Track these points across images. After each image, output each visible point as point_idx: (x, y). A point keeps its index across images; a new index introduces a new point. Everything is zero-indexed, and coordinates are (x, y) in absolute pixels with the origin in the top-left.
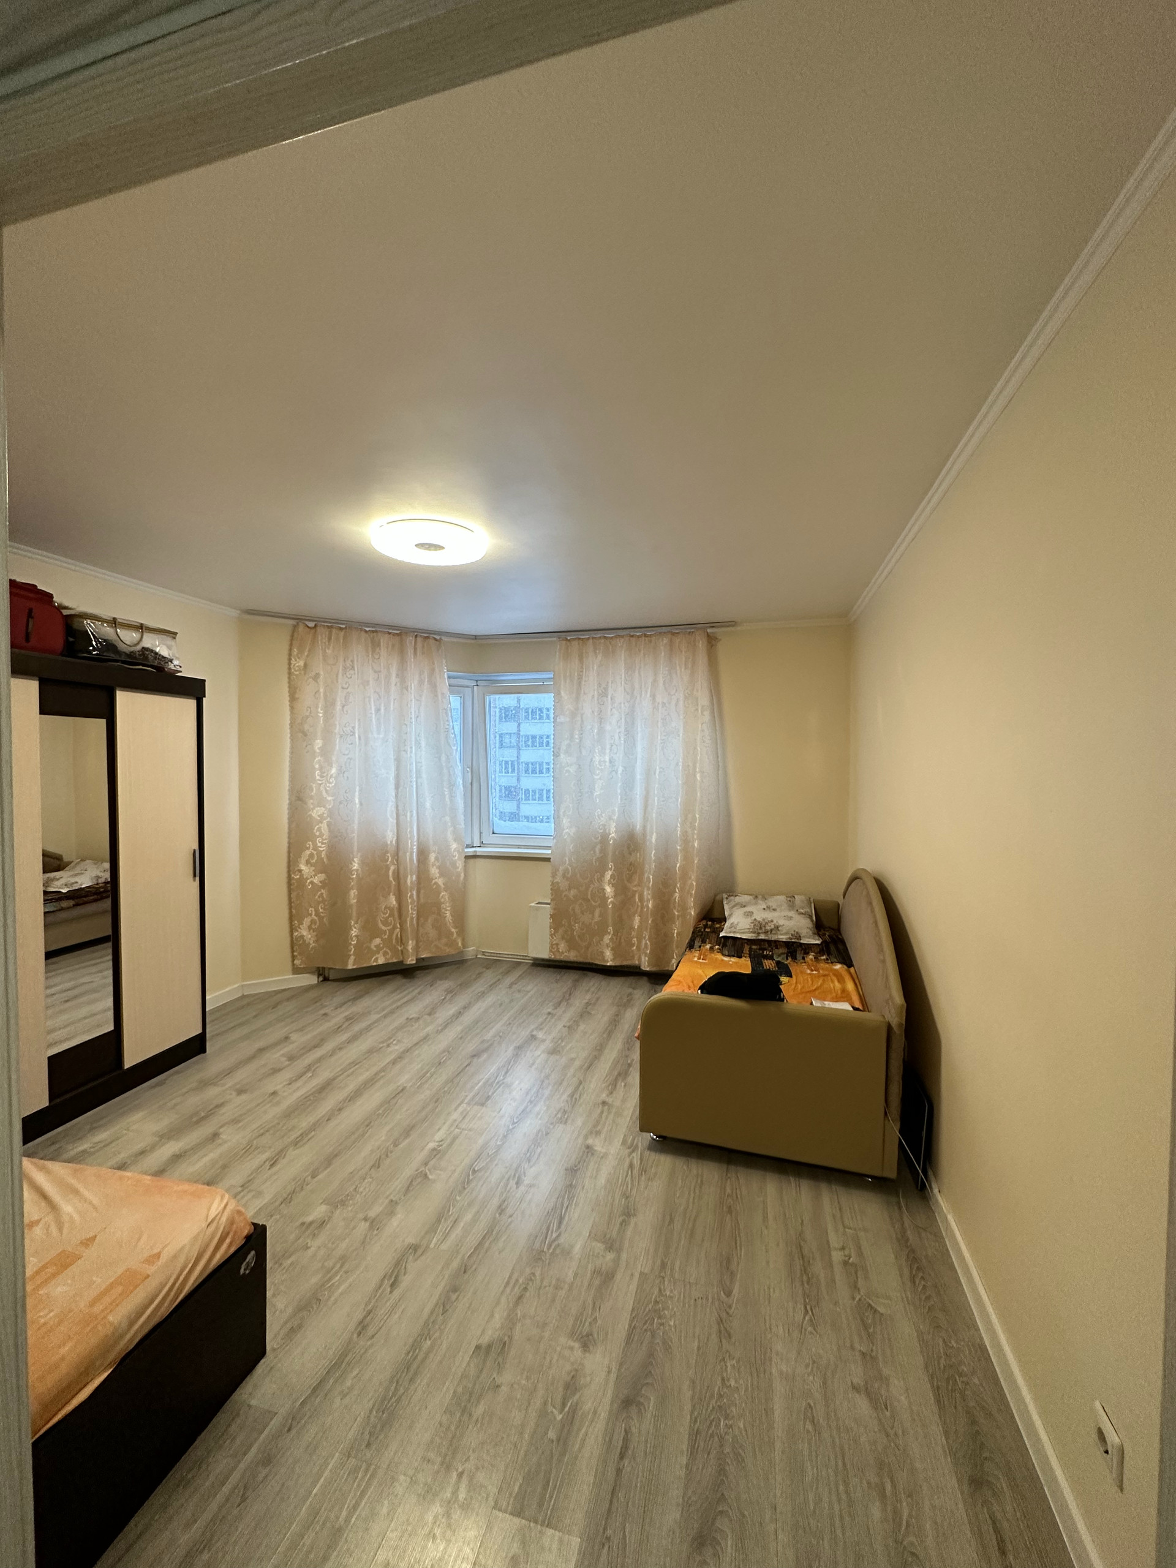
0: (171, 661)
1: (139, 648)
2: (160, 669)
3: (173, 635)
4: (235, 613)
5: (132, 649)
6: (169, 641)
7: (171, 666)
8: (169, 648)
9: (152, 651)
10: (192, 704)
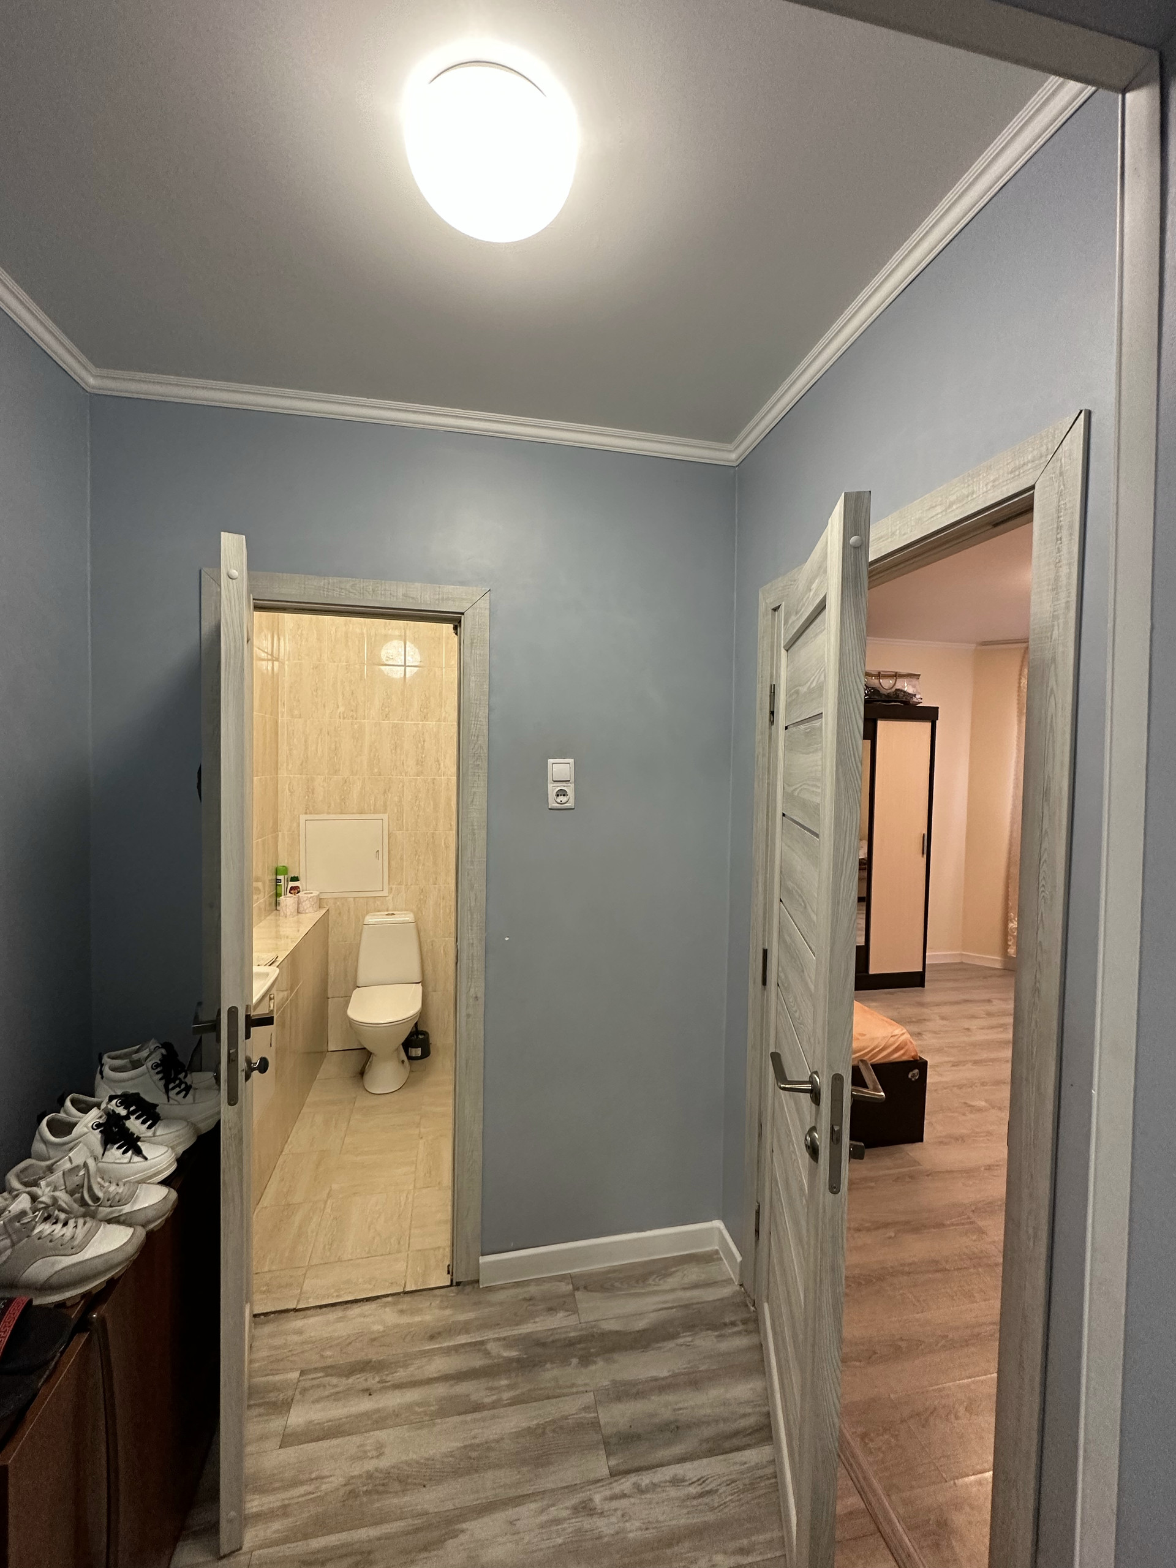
0: (915, 695)
1: (893, 690)
2: (906, 703)
3: (917, 676)
4: (973, 646)
5: (889, 691)
6: (914, 681)
7: (915, 700)
8: (914, 686)
9: (902, 691)
10: (928, 726)
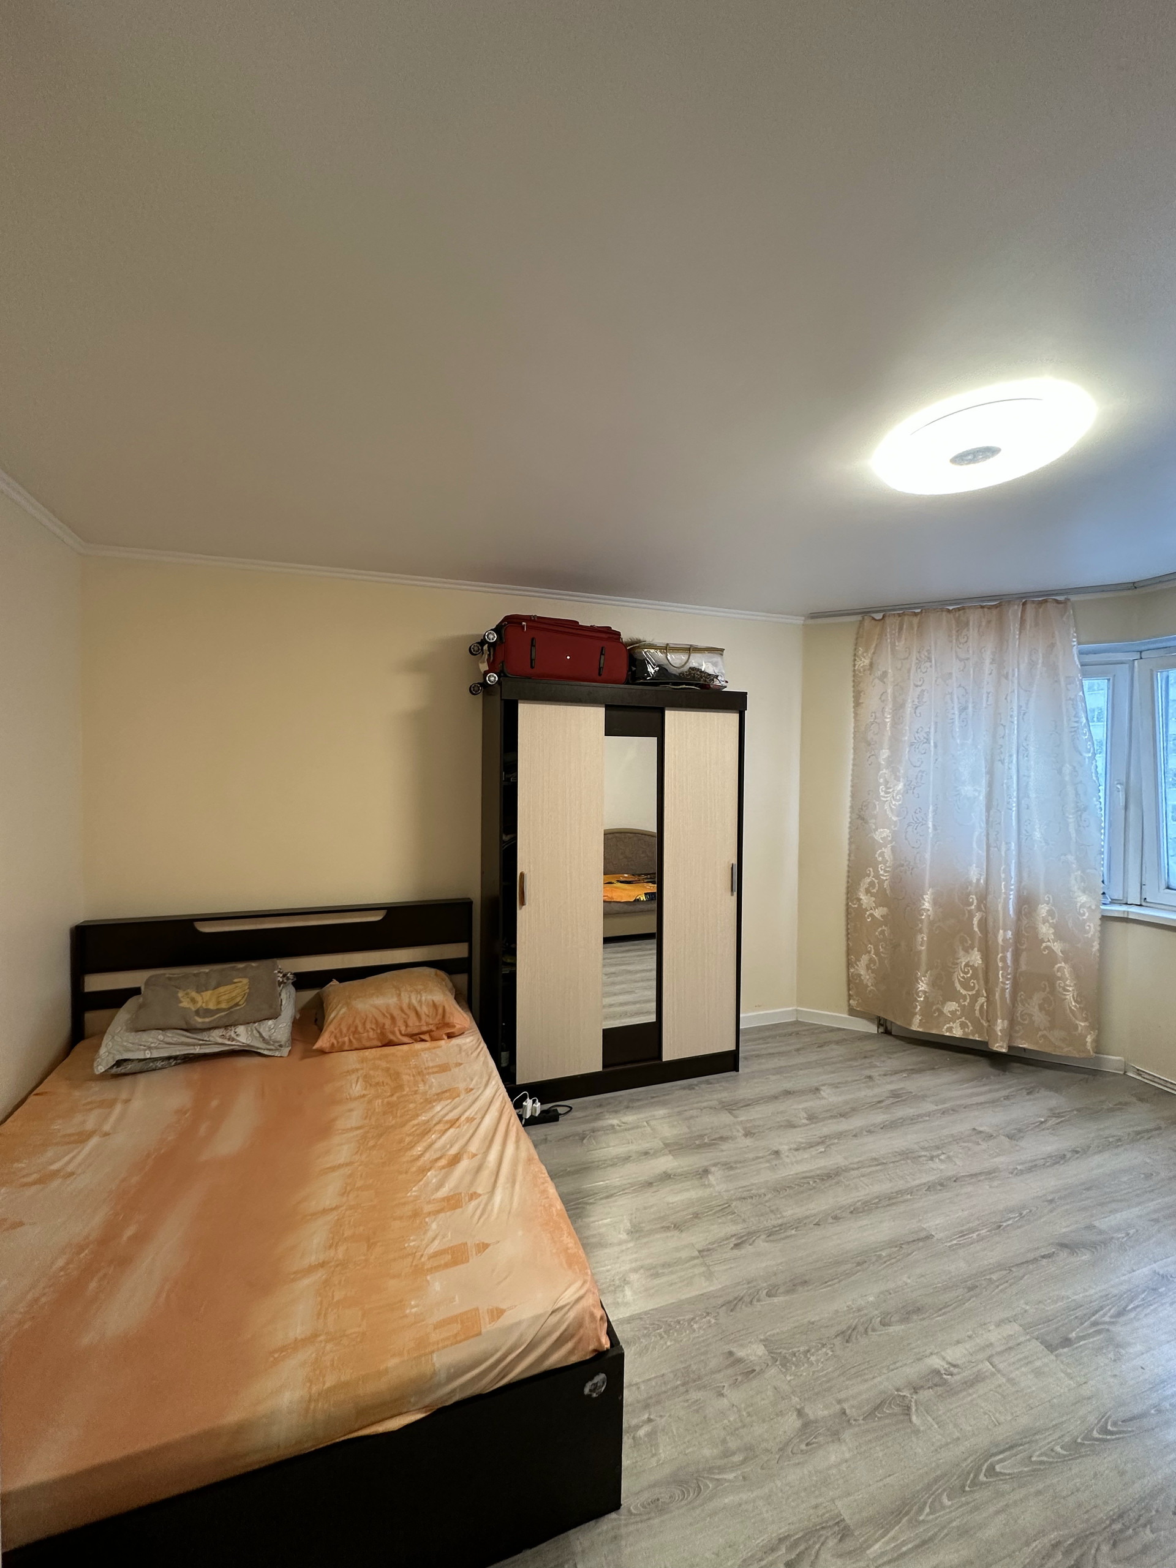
0: (717, 677)
1: (686, 668)
2: (705, 687)
3: (720, 651)
4: (800, 621)
5: (679, 671)
6: (716, 658)
7: (717, 683)
8: (715, 664)
9: (698, 670)
10: (734, 717)
